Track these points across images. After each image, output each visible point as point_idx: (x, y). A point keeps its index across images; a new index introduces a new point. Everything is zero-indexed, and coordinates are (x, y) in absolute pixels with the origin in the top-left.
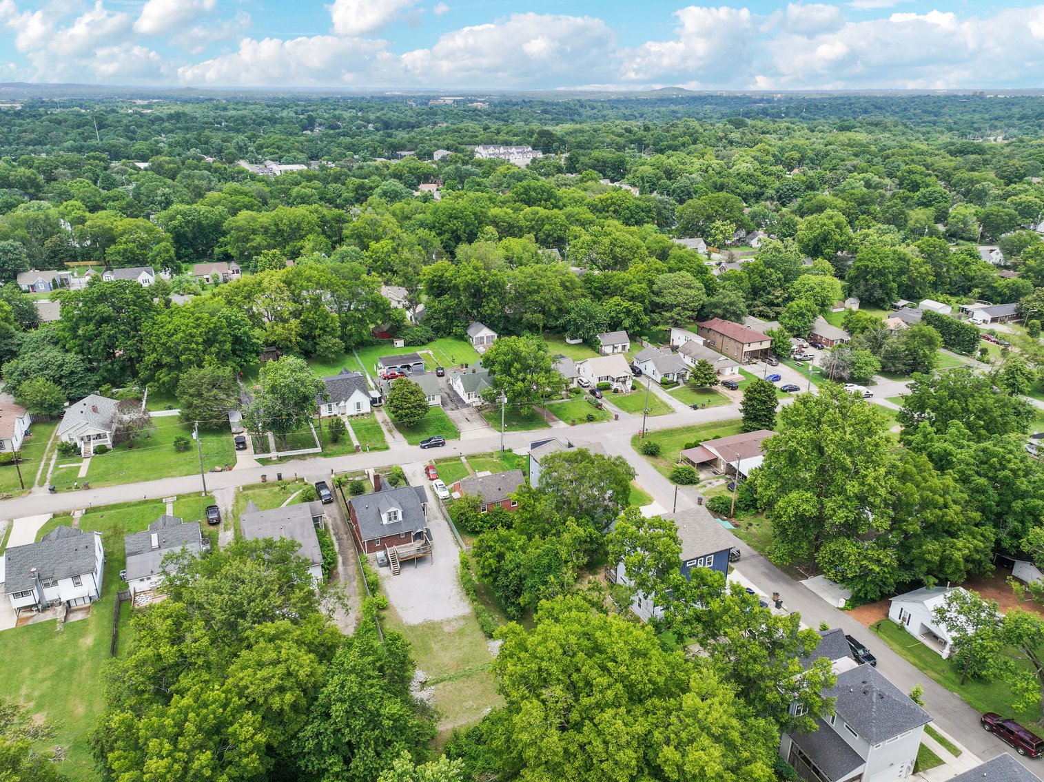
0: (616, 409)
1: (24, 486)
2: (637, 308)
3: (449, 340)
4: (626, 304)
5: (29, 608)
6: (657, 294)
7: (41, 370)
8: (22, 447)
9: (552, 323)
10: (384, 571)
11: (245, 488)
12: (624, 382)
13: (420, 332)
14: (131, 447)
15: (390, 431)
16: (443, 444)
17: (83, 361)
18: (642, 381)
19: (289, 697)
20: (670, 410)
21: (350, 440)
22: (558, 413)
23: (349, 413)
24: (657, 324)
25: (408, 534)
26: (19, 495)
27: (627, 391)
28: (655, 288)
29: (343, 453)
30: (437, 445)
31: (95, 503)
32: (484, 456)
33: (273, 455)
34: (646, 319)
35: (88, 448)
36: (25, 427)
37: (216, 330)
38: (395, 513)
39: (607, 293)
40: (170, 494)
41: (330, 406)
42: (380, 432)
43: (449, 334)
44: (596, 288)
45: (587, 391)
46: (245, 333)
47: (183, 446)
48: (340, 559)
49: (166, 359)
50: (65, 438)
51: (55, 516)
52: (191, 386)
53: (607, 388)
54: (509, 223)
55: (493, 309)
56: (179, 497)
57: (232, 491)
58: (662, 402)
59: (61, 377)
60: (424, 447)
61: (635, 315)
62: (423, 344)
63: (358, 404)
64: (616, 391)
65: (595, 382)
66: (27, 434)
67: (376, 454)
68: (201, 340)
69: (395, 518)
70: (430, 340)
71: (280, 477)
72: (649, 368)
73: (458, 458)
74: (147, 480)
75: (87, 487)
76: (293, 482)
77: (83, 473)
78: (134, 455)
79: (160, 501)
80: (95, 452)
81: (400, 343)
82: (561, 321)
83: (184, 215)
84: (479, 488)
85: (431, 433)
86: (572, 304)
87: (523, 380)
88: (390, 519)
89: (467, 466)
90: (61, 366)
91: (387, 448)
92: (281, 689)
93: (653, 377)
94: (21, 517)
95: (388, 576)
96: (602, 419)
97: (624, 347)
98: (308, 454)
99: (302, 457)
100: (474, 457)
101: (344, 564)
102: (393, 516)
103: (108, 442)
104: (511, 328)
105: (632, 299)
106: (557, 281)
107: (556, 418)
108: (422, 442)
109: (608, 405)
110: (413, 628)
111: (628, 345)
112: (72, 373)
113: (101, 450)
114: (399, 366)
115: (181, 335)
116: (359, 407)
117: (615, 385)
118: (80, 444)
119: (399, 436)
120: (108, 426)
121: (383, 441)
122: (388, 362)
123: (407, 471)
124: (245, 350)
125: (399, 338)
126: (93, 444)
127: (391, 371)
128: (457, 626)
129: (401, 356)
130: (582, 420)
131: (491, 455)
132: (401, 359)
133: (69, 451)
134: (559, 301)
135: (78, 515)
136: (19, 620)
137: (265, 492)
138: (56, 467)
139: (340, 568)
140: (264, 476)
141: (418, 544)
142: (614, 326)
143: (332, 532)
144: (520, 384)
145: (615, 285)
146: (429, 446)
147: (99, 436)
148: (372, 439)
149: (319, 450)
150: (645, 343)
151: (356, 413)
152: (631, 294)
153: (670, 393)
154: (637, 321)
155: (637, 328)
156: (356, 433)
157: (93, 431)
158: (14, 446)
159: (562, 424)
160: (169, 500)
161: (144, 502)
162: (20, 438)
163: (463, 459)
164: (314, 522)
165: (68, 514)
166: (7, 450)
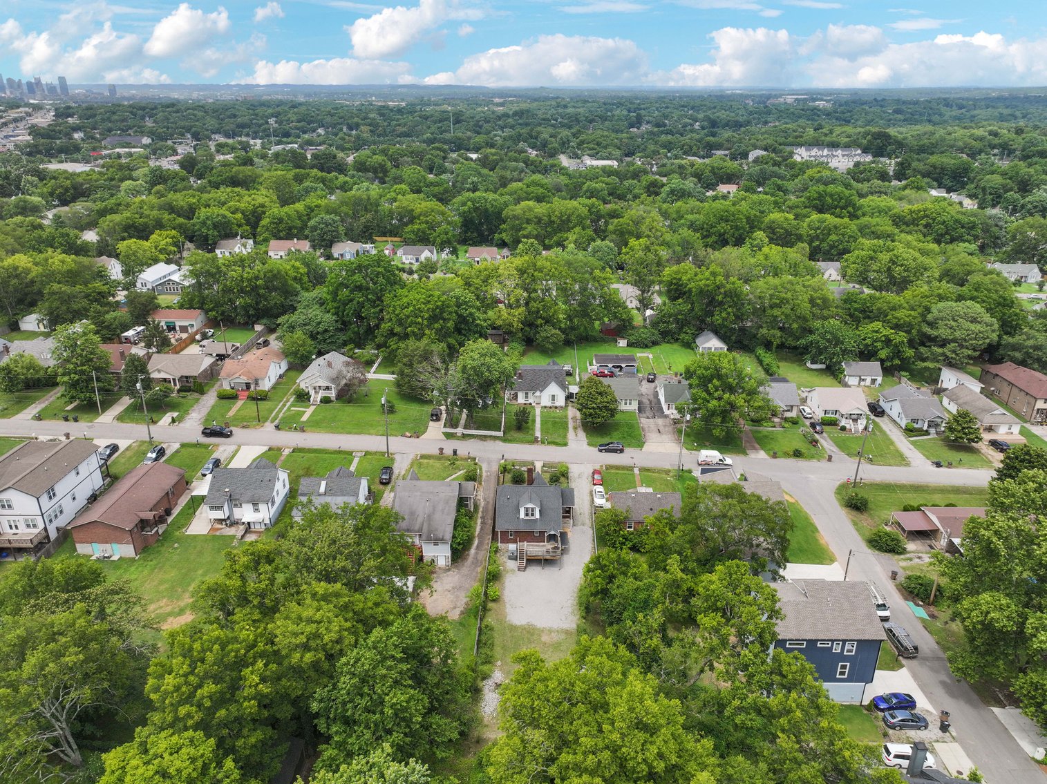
0: (835, 449)
1: (260, 420)
2: (900, 337)
3: (676, 346)
4: (888, 332)
5: (220, 521)
6: (932, 325)
7: (305, 325)
8: (274, 387)
9: (790, 342)
10: (512, 565)
11: (423, 457)
12: (855, 421)
13: (645, 334)
14: (349, 401)
15: (575, 428)
16: (622, 451)
17: (337, 321)
18: (883, 423)
19: (309, 657)
20: (902, 460)
21: (533, 430)
22: (761, 442)
23: (543, 404)
24: (924, 360)
25: (542, 533)
26: (254, 427)
27: (857, 431)
28: (930, 317)
29: (522, 442)
30: (615, 451)
31: (301, 445)
32: (660, 471)
33: (459, 431)
34: (910, 353)
35: (316, 397)
36: (282, 371)
37: (443, 308)
38: (533, 509)
39: (869, 317)
40: (360, 449)
41: (527, 394)
42: (566, 429)
43: (677, 340)
44: (856, 310)
45: (808, 423)
46: (471, 314)
48: (476, 542)
49: (398, 329)
50: (303, 386)
51: (270, 449)
52: (405, 356)
53: (833, 423)
54: (787, 231)
55: (724, 319)
56: (367, 453)
57: (411, 456)
58: (897, 451)
59: (318, 333)
60: (601, 451)
61: (896, 346)
62: (646, 346)
63: (553, 396)
64: (843, 429)
65: (819, 415)
66: (281, 377)
67: (552, 448)
68: (427, 315)
69: (532, 515)
70: (655, 343)
71: (455, 452)
72: (894, 409)
73: (631, 469)
74: (349, 433)
75: (302, 430)
76: (466, 459)
77: (305, 418)
78: (349, 409)
79: (350, 453)
80: (321, 402)
81: (622, 343)
82: (802, 342)
84: (630, 503)
85: (615, 438)
86: (817, 324)
87: (720, 399)
88: (527, 515)
89: (637, 479)
90: (319, 323)
91: (566, 445)
92: (306, 647)
93: (898, 420)
94: (248, 445)
95: (513, 571)
96: (812, 457)
97: (873, 381)
98: (491, 436)
99: (482, 438)
100: (648, 470)
101: (478, 547)
102: (530, 512)
103: (333, 394)
104: (746, 342)
105: (897, 327)
106: (806, 297)
107: (757, 446)
108: (600, 446)
109: (826, 443)
110: (513, 628)
111: (879, 379)
112: (326, 331)
113: (326, 401)
114: (612, 365)
115: (411, 308)
116: (553, 400)
117: (843, 422)
118: (312, 393)
119: (582, 434)
120: (333, 380)
121: (565, 436)
122: (602, 360)
123: (574, 470)
124: (470, 330)
125: (623, 338)
126: (321, 394)
127: (602, 369)
128: (555, 638)
129: (617, 356)
130: (786, 455)
131: (667, 472)
132: (617, 358)
133: (303, 397)
134: (805, 319)
135: (287, 452)
136: (212, 529)
137: (437, 464)
138: (289, 409)
139: (473, 551)
140: (441, 449)
141: (549, 546)
142: (866, 354)
143: (480, 514)
144: (715, 402)
145: (879, 309)
146: (607, 451)
147: (328, 388)
148: (556, 432)
149: (501, 434)
150: (904, 380)
151: (550, 405)
152: (895, 321)
153: (913, 443)
154: (897, 353)
155: (897, 362)
156: (542, 425)
157: (324, 384)
158: (266, 385)
159: (762, 454)
160: (359, 454)
161: (339, 452)
162: (273, 380)
163: (636, 471)
164: (462, 502)
165: (279, 449)
166: (261, 388)
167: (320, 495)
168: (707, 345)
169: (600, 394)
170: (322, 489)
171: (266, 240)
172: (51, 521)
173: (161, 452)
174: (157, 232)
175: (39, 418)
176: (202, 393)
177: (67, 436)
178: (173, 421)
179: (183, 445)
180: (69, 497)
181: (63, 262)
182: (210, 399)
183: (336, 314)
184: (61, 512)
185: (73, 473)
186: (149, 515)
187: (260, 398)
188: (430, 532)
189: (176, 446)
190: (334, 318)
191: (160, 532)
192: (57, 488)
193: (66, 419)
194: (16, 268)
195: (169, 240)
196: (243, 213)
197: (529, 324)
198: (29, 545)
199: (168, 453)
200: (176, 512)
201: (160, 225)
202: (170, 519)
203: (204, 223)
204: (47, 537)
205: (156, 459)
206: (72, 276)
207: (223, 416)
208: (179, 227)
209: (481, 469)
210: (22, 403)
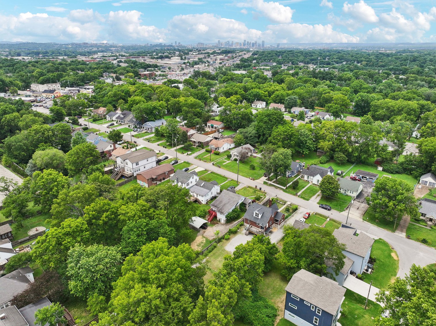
1: (211, 161)
3: (410, 177)
7: (246, 133)
8: (225, 152)
10: (244, 232)
11: (249, 187)
14: (243, 162)
15: (318, 195)
16: (329, 210)
17: (257, 134)
21: (300, 191)
22: (409, 230)
23: (314, 183)
25: (259, 224)
26: (207, 162)
29: (291, 194)
30: (326, 209)
31: (214, 171)
32: (340, 223)
33: (270, 182)
35: (233, 158)
36: (231, 147)
40: (231, 178)
42: (314, 194)
43: (411, 174)
46: (305, 140)
47: (253, 168)
48: (240, 220)
50: (233, 153)
51: (205, 170)
56: (232, 180)
57: (245, 186)
60: (320, 207)
62: (392, 173)
63: (318, 180)
66: (230, 149)
67: (301, 200)
68: (283, 137)
70: (397, 173)
71: (260, 189)
73: (326, 218)
75: (220, 167)
76: (262, 193)
77: (224, 164)
79: (227, 178)
80: (234, 160)
81: (380, 168)
83: (362, 96)
90: (250, 133)
91: (308, 200)
94: (201, 167)
95: (243, 234)
98: (279, 187)
99: (277, 188)
100: (335, 221)
101: (239, 222)
102: (257, 215)
103: (238, 158)
107: (404, 230)
108: (322, 205)
112: (251, 136)
113: (236, 160)
114: (361, 176)
116: (318, 182)
118: (232, 156)
119: (319, 198)
120: (241, 154)
121: (311, 197)
123: (300, 210)
125: (381, 166)
126: (235, 157)
129: (370, 173)
130: (418, 240)
132: (368, 174)
133: (229, 157)
137: (251, 191)
138: (223, 159)
139: (236, 222)
140: (256, 186)
141: (260, 230)
146: (323, 208)
147: (238, 156)
148: (308, 194)
149: (285, 188)
151: (317, 184)
156: (305, 190)
157: (237, 154)
158: (221, 150)
159: (404, 235)
160: (229, 180)
161: (224, 177)
162: (225, 149)
163: (328, 219)
164: (243, 205)
165: (208, 171)
166: (219, 151)
167: (201, 187)
168: (425, 179)
169: (330, 183)
170: (202, 185)
171: (270, 103)
172: (135, 171)
173: (177, 162)
174: (234, 95)
175: (158, 145)
176: (203, 148)
177: (160, 151)
178: (188, 154)
179: (184, 162)
180: (143, 167)
181: (191, 101)
182: (203, 151)
183: (257, 131)
184: (139, 170)
185: (146, 160)
186: (154, 177)
187: (217, 154)
188: (221, 209)
189: (183, 162)
190: (256, 132)
191: (158, 183)
192: (140, 163)
193: (164, 147)
194: (179, 101)
195: (236, 99)
196: (269, 92)
197: (332, 150)
198: (127, 176)
199: (179, 163)
200: (166, 180)
201: (236, 93)
202: (163, 181)
203: (250, 94)
204: (133, 176)
205: (174, 164)
206: (193, 106)
207: (202, 157)
208: (242, 95)
209: (265, 198)
210: (159, 140)
